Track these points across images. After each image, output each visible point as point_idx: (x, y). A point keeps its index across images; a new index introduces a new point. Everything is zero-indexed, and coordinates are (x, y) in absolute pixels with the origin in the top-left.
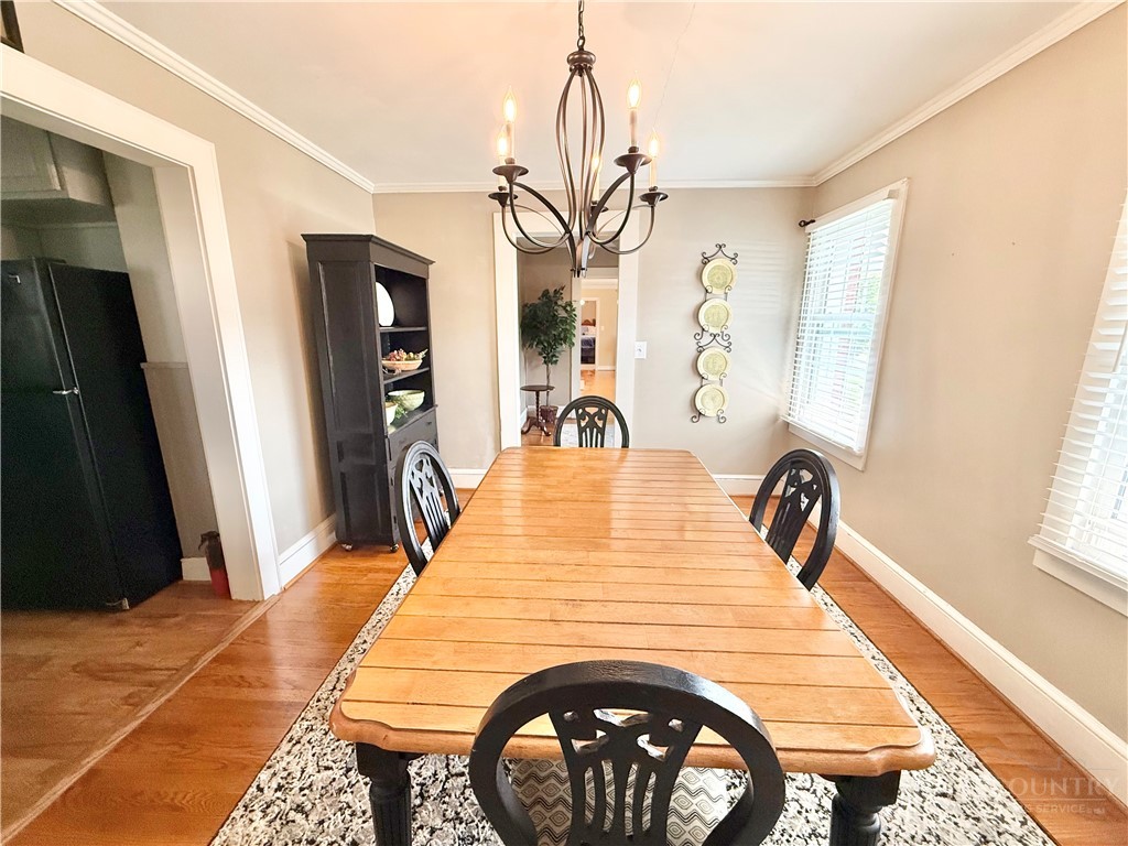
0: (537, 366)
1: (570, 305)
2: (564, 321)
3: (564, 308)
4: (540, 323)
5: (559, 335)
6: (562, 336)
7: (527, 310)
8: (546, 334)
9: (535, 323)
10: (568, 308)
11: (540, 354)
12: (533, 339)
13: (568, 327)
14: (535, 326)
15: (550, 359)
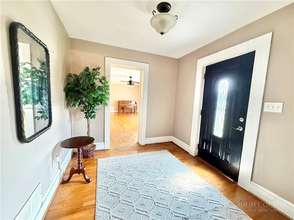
0: (80, 118)
1: (104, 78)
2: (100, 88)
3: (101, 81)
4: (82, 89)
5: (98, 97)
6: (100, 98)
7: (72, 80)
8: (86, 97)
9: (77, 89)
10: (103, 81)
11: (82, 111)
12: (76, 100)
13: (104, 93)
14: (78, 91)
15: (89, 114)
